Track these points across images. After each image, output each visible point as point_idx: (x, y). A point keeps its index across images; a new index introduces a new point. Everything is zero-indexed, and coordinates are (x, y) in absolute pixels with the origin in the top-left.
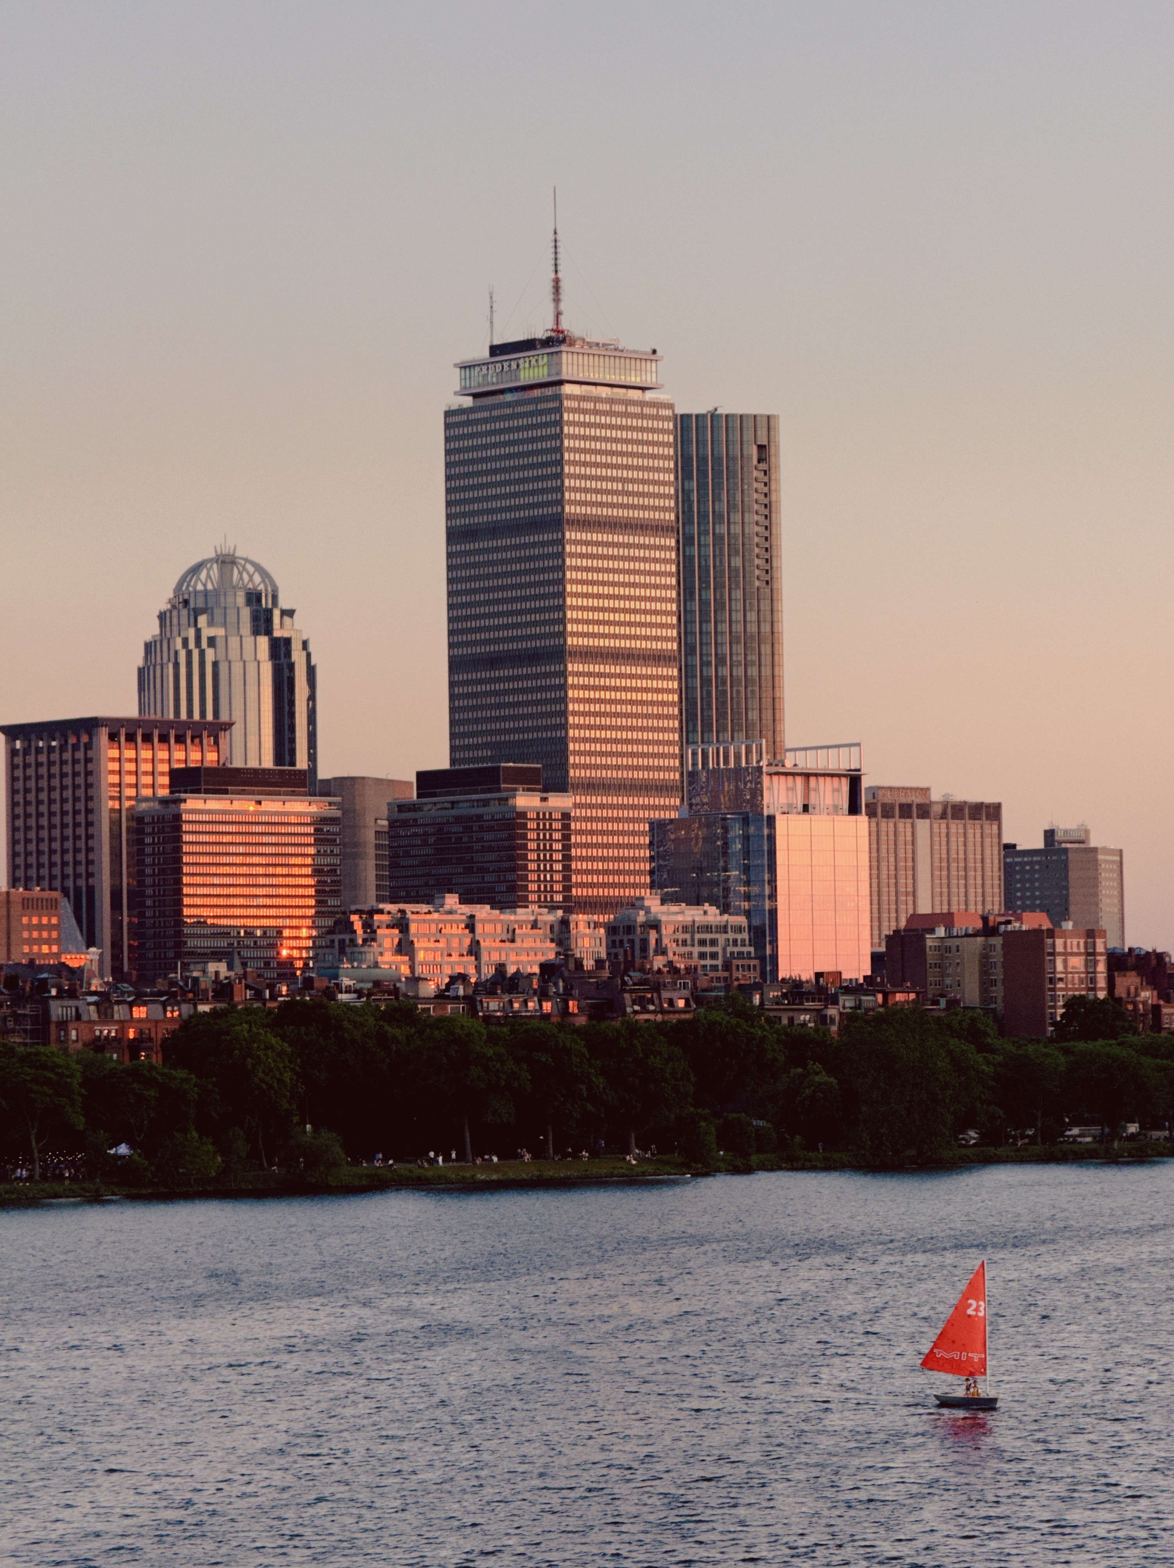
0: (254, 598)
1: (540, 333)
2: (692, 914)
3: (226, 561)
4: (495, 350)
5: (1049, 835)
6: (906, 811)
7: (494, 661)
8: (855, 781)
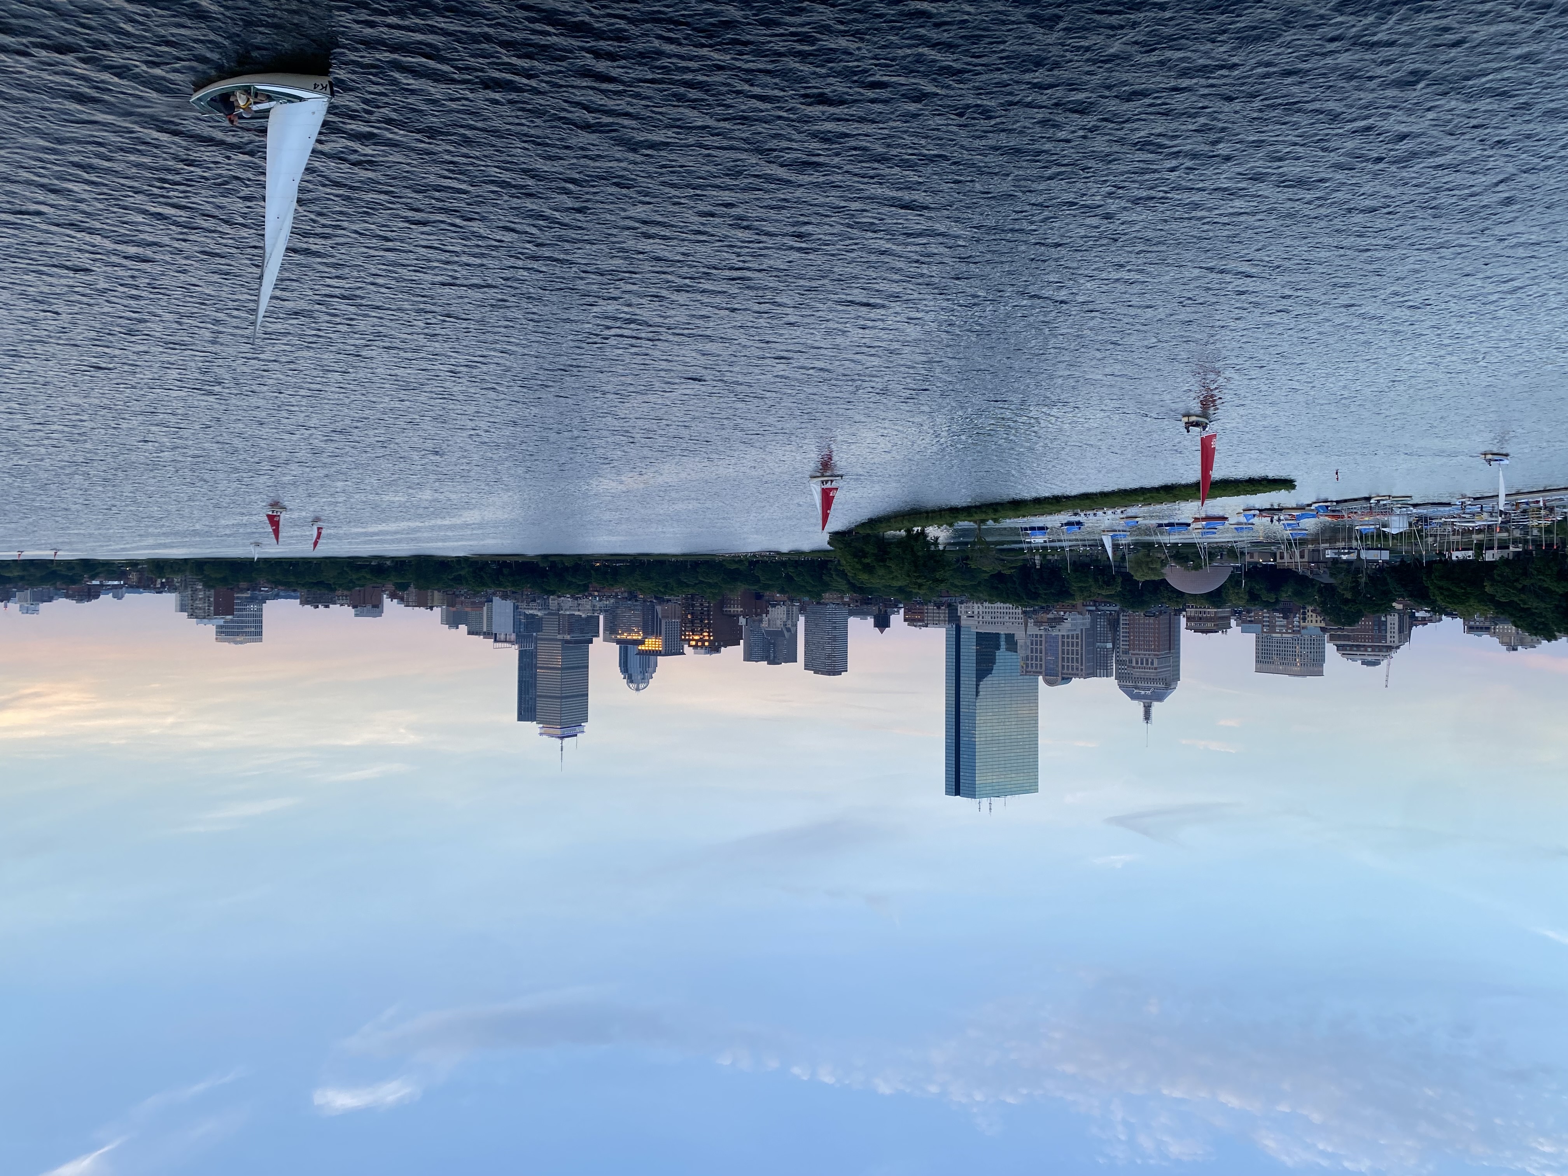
0: (632, 682)
1: (566, 739)
2: (531, 612)
3: (638, 689)
4: (576, 735)
5: (457, 628)
6: (489, 634)
7: (578, 667)
8: (496, 641)
